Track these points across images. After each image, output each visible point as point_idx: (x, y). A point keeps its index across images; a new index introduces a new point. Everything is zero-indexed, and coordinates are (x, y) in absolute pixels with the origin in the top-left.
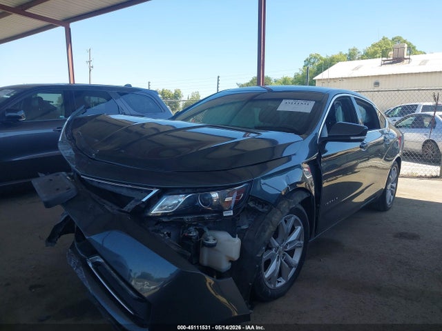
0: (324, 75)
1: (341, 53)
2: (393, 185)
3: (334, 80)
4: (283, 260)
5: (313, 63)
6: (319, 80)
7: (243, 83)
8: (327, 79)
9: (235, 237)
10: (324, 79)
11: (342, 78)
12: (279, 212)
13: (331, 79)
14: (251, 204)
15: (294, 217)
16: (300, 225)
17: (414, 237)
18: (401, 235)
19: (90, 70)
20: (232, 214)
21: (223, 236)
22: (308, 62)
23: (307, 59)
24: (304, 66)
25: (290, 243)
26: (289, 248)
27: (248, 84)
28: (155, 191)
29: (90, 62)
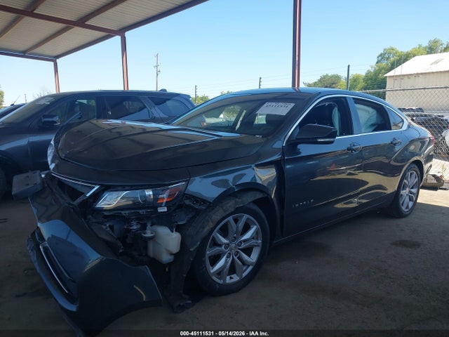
0: (398, 71)
1: (420, 46)
2: (413, 190)
3: (409, 76)
4: (236, 258)
5: (388, 59)
6: (390, 77)
7: (310, 83)
8: (400, 76)
9: (173, 232)
10: (396, 76)
11: (418, 74)
12: (221, 210)
13: (404, 75)
14: (187, 202)
15: (245, 217)
16: (255, 225)
17: (415, 245)
18: (402, 243)
19: (157, 75)
20: (166, 210)
21: (163, 231)
22: (382, 57)
23: (381, 55)
24: (377, 63)
25: (245, 241)
26: (243, 246)
27: (315, 84)
28: (97, 187)
29: (157, 66)
